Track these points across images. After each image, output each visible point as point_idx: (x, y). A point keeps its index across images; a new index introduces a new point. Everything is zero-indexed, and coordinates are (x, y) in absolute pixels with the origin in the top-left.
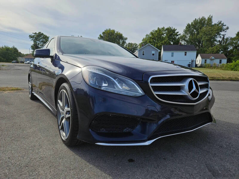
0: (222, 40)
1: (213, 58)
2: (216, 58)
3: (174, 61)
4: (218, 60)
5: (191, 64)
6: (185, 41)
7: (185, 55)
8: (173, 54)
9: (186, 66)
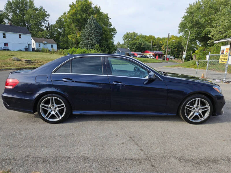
0: (48, 26)
1: (46, 42)
2: (48, 43)
3: (7, 44)
4: (50, 45)
5: (27, 47)
6: (8, 19)
7: (20, 37)
8: (5, 35)
9: (23, 49)
